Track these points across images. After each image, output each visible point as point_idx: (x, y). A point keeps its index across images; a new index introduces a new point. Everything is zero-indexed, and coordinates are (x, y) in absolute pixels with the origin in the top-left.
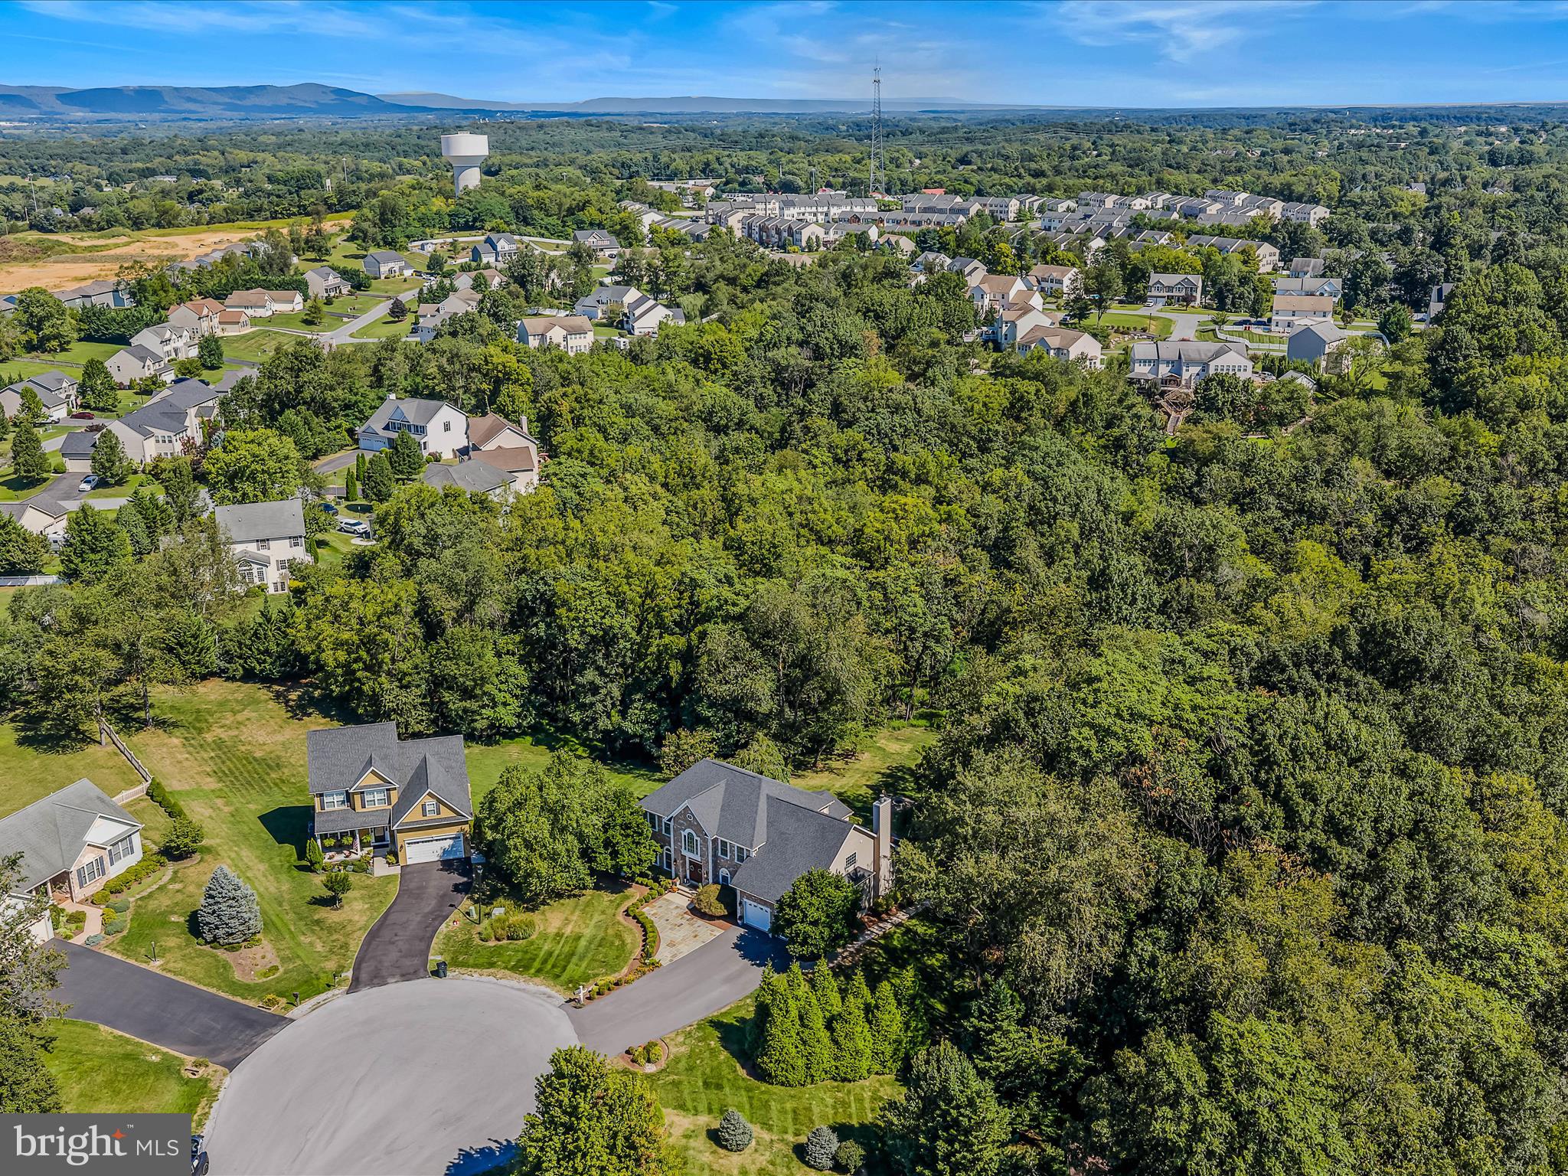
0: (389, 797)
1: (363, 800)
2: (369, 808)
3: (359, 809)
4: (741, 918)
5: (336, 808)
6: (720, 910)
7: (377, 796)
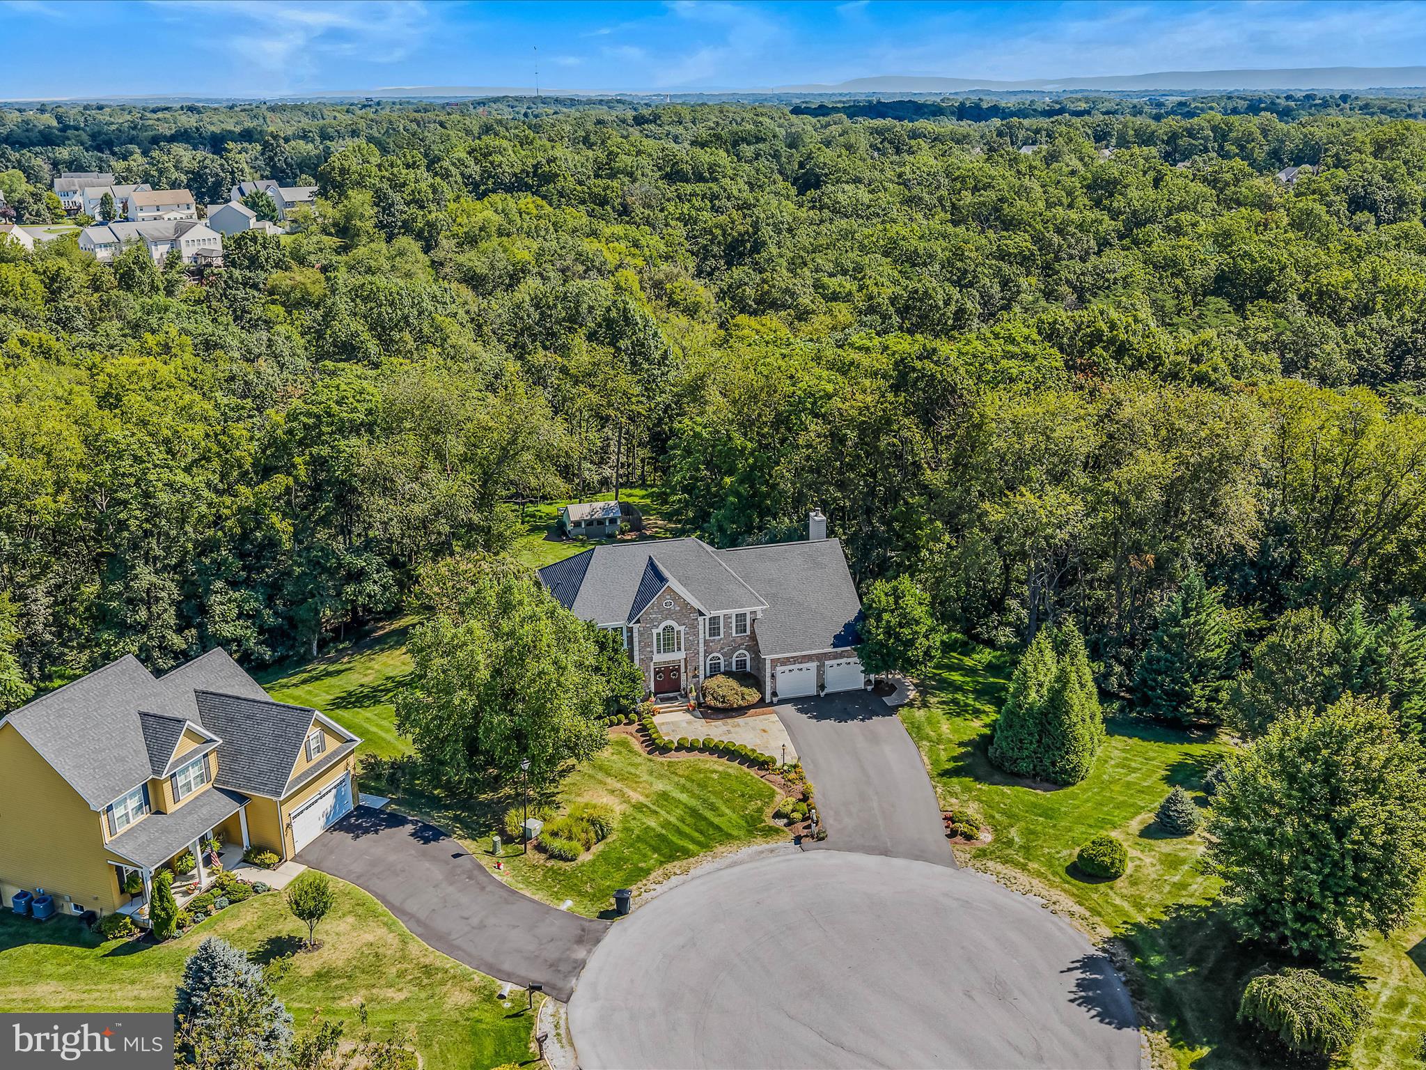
0: (208, 768)
1: (174, 788)
2: (186, 798)
3: (171, 808)
4: (774, 694)
5: (134, 822)
6: (753, 695)
7: (193, 772)
